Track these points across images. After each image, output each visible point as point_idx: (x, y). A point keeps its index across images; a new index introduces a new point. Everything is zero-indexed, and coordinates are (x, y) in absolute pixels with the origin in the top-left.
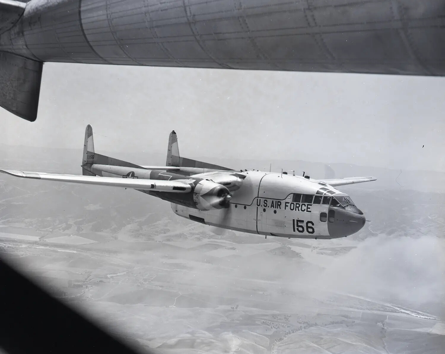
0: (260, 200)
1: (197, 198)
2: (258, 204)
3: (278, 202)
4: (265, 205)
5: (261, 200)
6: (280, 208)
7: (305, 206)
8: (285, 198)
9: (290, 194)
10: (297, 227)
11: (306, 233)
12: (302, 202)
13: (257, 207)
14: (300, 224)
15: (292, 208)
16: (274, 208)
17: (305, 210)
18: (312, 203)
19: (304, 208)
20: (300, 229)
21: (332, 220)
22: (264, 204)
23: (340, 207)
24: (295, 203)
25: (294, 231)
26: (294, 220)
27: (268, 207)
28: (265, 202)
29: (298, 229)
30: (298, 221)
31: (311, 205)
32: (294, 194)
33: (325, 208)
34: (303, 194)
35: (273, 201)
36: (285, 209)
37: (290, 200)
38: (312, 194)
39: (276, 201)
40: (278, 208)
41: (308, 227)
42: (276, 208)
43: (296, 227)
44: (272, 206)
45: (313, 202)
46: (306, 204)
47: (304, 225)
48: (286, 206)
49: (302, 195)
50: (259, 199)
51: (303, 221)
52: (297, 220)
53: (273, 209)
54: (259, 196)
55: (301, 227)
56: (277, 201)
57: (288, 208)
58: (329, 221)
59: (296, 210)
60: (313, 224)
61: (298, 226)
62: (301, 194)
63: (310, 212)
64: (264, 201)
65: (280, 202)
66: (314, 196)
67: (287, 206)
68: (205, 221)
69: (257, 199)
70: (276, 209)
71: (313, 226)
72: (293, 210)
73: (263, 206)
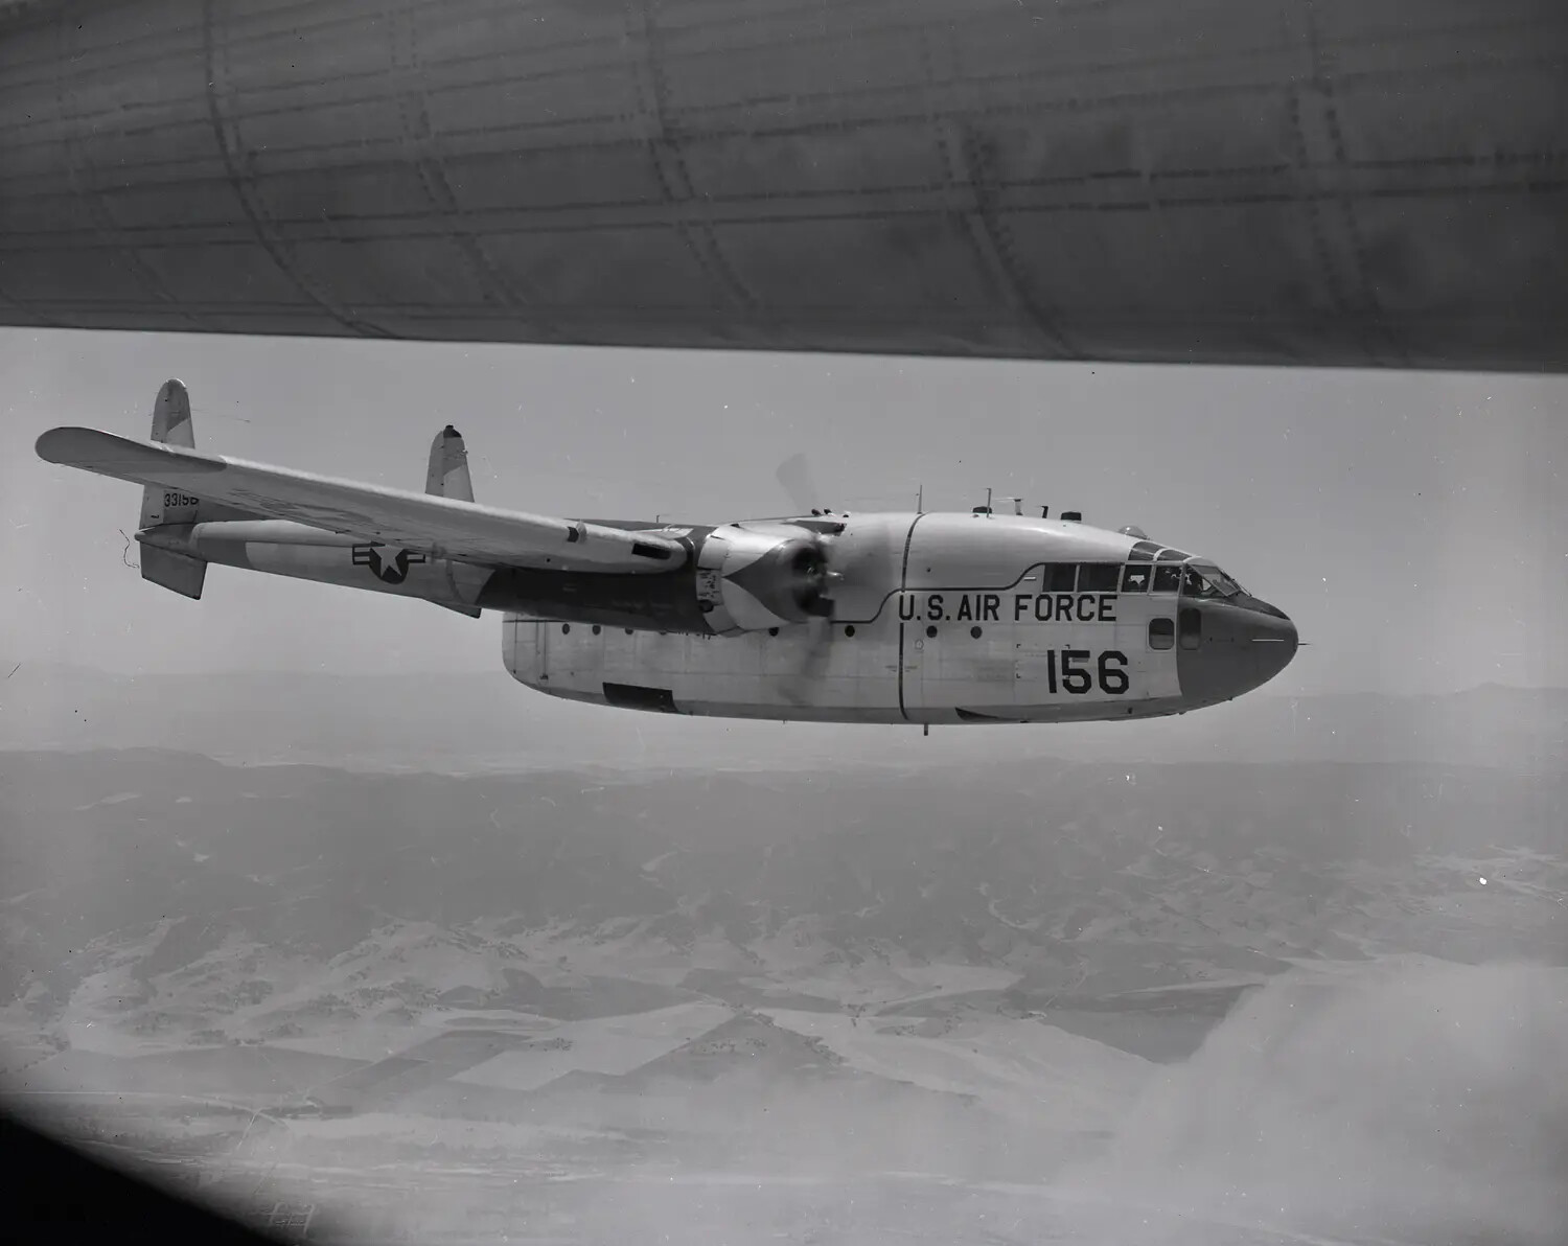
0: (912, 597)
1: (712, 586)
2: (906, 613)
3: (987, 597)
4: (935, 613)
5: (915, 598)
6: (996, 618)
7: (1093, 601)
8: (1016, 580)
9: (1030, 569)
10: (1065, 677)
11: (1096, 694)
12: (1078, 591)
13: (902, 625)
14: (1073, 664)
15: (1044, 612)
16: (970, 618)
17: (1092, 615)
18: (1119, 592)
19: (1088, 607)
20: (1077, 681)
21: (1191, 641)
22: (929, 609)
23: (1220, 597)
24: (1054, 595)
25: (1053, 689)
26: (1051, 654)
27: (948, 618)
28: (935, 602)
29: (1066, 684)
30: (1066, 655)
31: (1115, 597)
32: (1047, 565)
33: (1167, 603)
34: (1083, 565)
35: (965, 597)
36: (1017, 618)
37: (1034, 584)
38: (1111, 561)
39: (979, 597)
40: (986, 618)
41: (1104, 673)
42: (978, 619)
43: (1060, 677)
44: (964, 612)
45: (1119, 587)
46: (1096, 594)
47: (1091, 666)
48: (1019, 608)
49: (1078, 568)
50: (907, 594)
51: (1085, 655)
52: (1063, 652)
53: (967, 624)
54: (907, 587)
55: (1081, 672)
56: (983, 593)
57: (1028, 615)
58: (1180, 643)
59: (1058, 618)
60: (1124, 661)
61: (1067, 671)
62: (1072, 566)
63: (1113, 619)
64: (930, 600)
65: (995, 597)
66: (1123, 567)
67: (1025, 608)
68: (676, 697)
69: (902, 598)
70: (981, 623)
71: (1123, 668)
72: (1046, 618)
73: (926, 617)
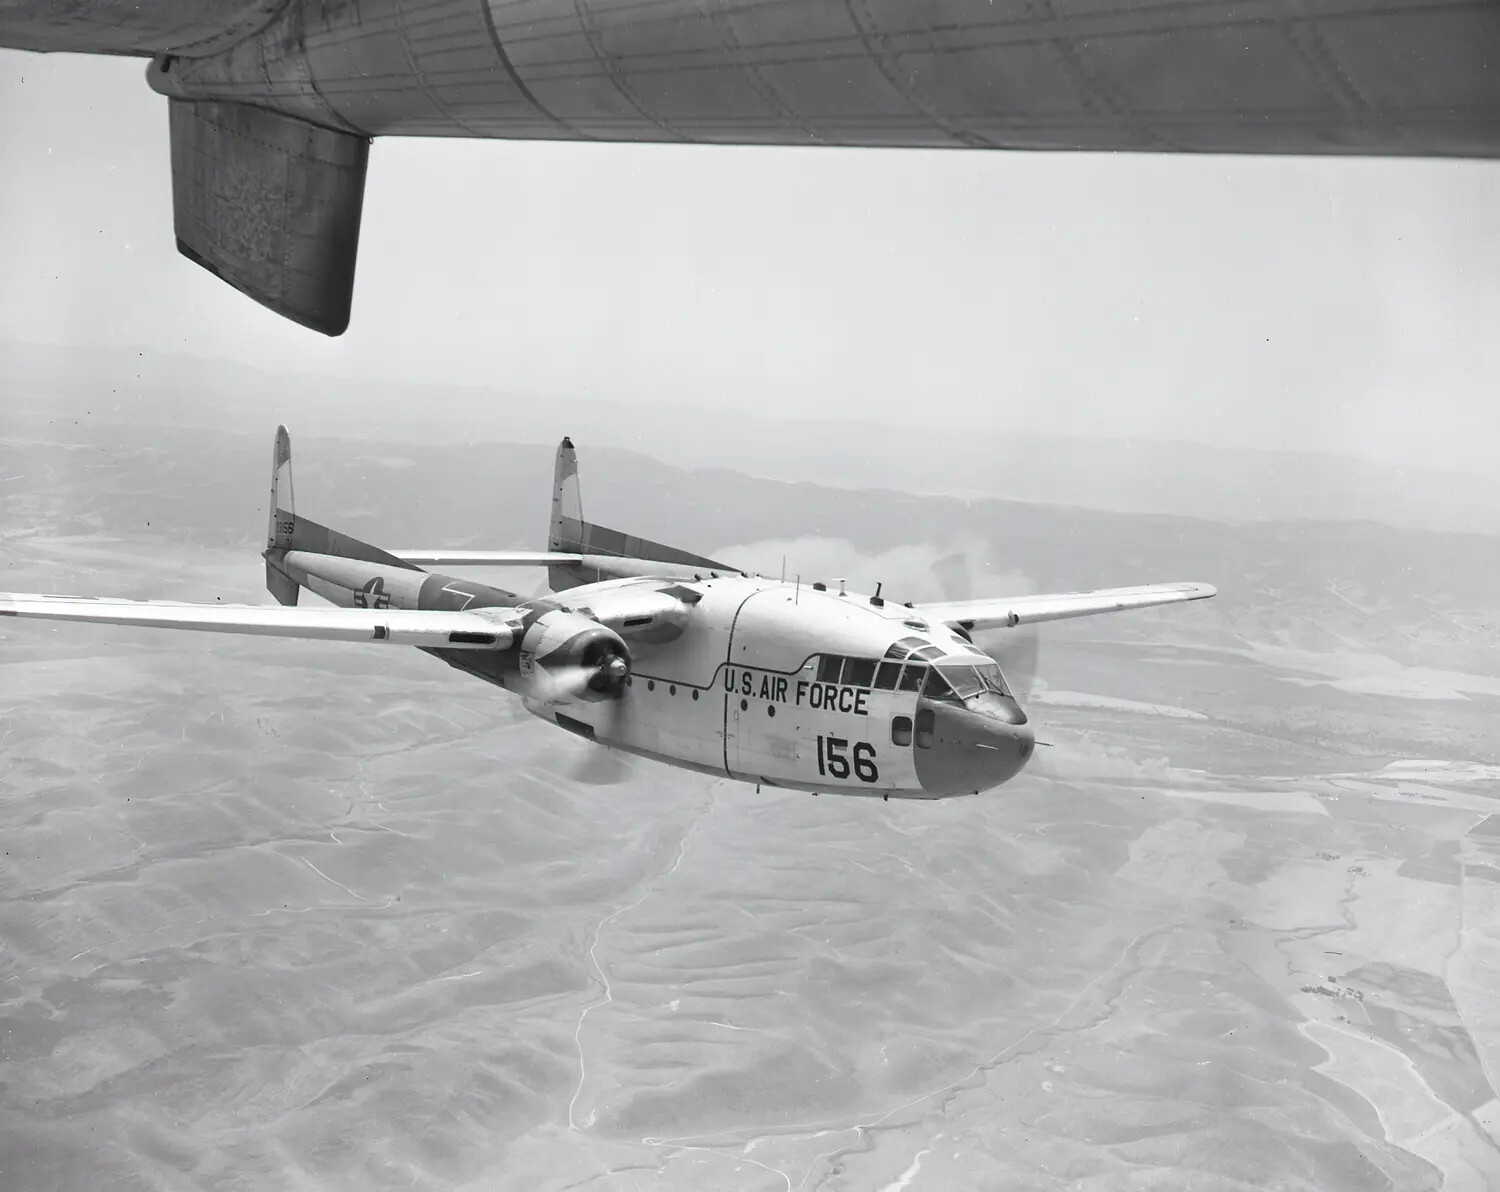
0: (733, 671)
1: (529, 667)
2: (729, 686)
3: (780, 680)
4: (747, 688)
5: (736, 673)
6: (784, 701)
7: (851, 694)
8: (797, 668)
9: (810, 657)
10: (830, 762)
11: (853, 779)
12: (842, 683)
13: (726, 696)
14: (836, 752)
15: (816, 701)
16: (768, 698)
17: (850, 706)
18: (871, 688)
19: (849, 700)
20: (839, 767)
21: (926, 739)
22: (743, 685)
23: (954, 700)
24: (824, 685)
25: (822, 772)
26: (820, 739)
27: (754, 695)
28: (747, 679)
29: (831, 767)
30: (831, 741)
31: (868, 692)
32: (823, 656)
33: (907, 703)
34: (848, 658)
35: (766, 677)
36: (798, 703)
37: (811, 674)
38: (869, 657)
39: (774, 678)
40: (778, 700)
41: (859, 762)
42: (773, 698)
43: (826, 762)
44: (764, 693)
45: (873, 683)
46: (855, 688)
47: (848, 753)
48: (800, 693)
49: (844, 660)
50: (731, 668)
51: (843, 743)
52: (829, 739)
53: (766, 703)
54: (731, 661)
55: (841, 759)
56: (777, 676)
57: (804, 700)
58: (919, 744)
59: (825, 707)
60: (873, 753)
61: (832, 757)
62: (841, 658)
63: (865, 713)
64: (744, 676)
65: (784, 681)
66: (879, 664)
67: (803, 694)
68: (596, 732)
69: (727, 670)
70: (775, 703)
71: (872, 759)
72: (817, 706)
73: (740, 691)
